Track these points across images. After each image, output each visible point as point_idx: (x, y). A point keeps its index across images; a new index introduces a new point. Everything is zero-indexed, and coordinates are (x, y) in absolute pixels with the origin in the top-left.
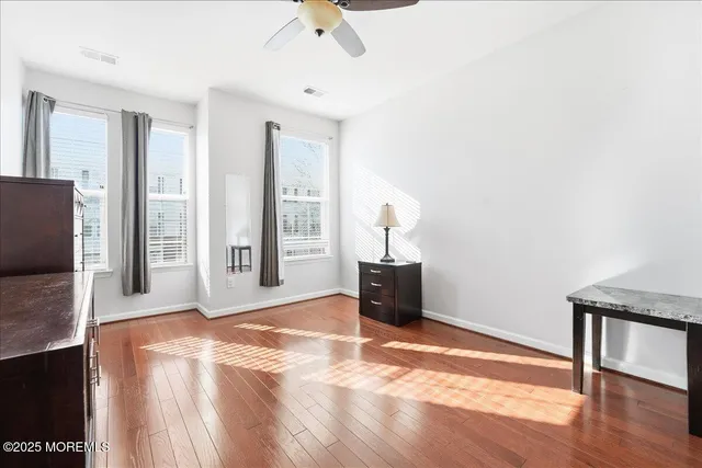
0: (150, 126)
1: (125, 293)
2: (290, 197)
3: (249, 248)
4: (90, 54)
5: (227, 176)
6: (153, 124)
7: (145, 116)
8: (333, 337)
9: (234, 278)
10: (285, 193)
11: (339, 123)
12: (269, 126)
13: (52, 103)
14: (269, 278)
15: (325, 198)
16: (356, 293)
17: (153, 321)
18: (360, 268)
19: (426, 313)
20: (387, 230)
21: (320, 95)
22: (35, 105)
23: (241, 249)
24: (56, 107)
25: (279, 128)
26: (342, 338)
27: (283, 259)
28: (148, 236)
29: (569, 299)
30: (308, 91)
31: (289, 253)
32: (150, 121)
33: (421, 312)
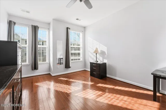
0: (38, 29)
1: (32, 70)
2: (72, 46)
3: (62, 58)
4: (23, 11)
5: (57, 41)
6: (39, 28)
7: (37, 26)
8: (83, 82)
9: (59, 66)
10: (71, 45)
11: (85, 28)
12: (67, 28)
13: (15, 23)
14: (67, 66)
15: (81, 46)
16: (89, 70)
17: (39, 77)
18: (90, 64)
19: (108, 75)
20: (96, 54)
21: (80, 20)
22: (11, 24)
23: (61, 59)
24: (16, 24)
25: (70, 29)
26: (86, 83)
27: (71, 61)
28: (38, 56)
29: (152, 74)
30: (77, 19)
31: (72, 60)
32: (38, 27)
33: (106, 75)
